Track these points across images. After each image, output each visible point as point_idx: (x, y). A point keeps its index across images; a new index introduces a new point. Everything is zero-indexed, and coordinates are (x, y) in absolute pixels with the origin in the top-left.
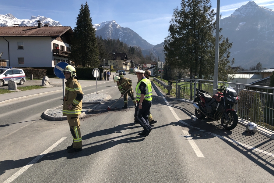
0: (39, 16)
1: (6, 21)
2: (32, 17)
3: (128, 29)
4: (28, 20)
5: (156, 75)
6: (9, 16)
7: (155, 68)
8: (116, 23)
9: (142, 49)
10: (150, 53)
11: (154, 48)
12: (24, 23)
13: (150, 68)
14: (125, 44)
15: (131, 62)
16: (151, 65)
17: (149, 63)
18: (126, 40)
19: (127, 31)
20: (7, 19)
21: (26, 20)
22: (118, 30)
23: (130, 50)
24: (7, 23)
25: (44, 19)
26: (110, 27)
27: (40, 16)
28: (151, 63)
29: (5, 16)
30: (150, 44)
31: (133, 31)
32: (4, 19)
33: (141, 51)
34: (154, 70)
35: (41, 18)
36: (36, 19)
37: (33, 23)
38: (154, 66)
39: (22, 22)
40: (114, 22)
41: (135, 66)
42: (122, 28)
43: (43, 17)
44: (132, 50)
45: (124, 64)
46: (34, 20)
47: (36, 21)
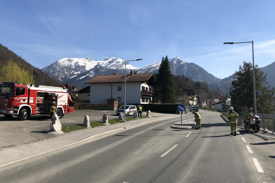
0: (111, 58)
1: (85, 63)
2: (106, 59)
3: (193, 64)
4: (103, 62)
5: (224, 110)
6: (88, 59)
7: (223, 103)
8: (180, 60)
9: (208, 83)
10: (218, 88)
11: (221, 81)
12: (99, 64)
13: (218, 103)
14: (190, 80)
15: (198, 97)
16: (219, 100)
17: (216, 98)
18: (191, 75)
19: (192, 66)
20: (86, 62)
21: (101, 62)
22: (183, 66)
23: (195, 85)
24: (86, 65)
25: (116, 59)
26: (174, 63)
27: (113, 58)
28: (218, 98)
29: (85, 59)
30: (216, 78)
31: (198, 66)
32: (84, 62)
33: (207, 85)
34: (223, 105)
35: (113, 59)
36: (109, 60)
37: (106, 64)
38: (222, 101)
39: (98, 63)
40: (179, 58)
41: (202, 101)
42: (187, 63)
43: (115, 58)
44: (198, 85)
45: (190, 99)
46: (107, 61)
47: (109, 62)
